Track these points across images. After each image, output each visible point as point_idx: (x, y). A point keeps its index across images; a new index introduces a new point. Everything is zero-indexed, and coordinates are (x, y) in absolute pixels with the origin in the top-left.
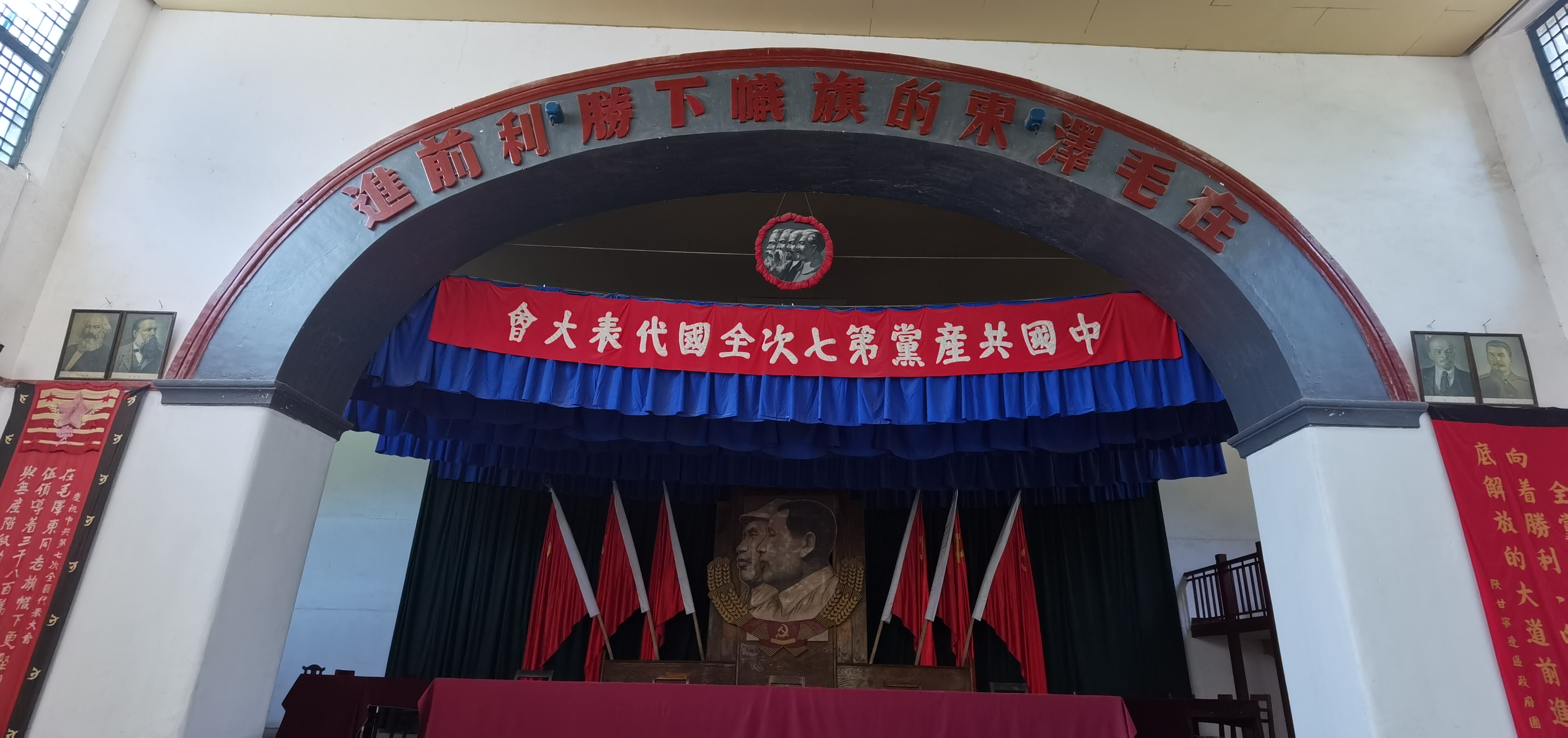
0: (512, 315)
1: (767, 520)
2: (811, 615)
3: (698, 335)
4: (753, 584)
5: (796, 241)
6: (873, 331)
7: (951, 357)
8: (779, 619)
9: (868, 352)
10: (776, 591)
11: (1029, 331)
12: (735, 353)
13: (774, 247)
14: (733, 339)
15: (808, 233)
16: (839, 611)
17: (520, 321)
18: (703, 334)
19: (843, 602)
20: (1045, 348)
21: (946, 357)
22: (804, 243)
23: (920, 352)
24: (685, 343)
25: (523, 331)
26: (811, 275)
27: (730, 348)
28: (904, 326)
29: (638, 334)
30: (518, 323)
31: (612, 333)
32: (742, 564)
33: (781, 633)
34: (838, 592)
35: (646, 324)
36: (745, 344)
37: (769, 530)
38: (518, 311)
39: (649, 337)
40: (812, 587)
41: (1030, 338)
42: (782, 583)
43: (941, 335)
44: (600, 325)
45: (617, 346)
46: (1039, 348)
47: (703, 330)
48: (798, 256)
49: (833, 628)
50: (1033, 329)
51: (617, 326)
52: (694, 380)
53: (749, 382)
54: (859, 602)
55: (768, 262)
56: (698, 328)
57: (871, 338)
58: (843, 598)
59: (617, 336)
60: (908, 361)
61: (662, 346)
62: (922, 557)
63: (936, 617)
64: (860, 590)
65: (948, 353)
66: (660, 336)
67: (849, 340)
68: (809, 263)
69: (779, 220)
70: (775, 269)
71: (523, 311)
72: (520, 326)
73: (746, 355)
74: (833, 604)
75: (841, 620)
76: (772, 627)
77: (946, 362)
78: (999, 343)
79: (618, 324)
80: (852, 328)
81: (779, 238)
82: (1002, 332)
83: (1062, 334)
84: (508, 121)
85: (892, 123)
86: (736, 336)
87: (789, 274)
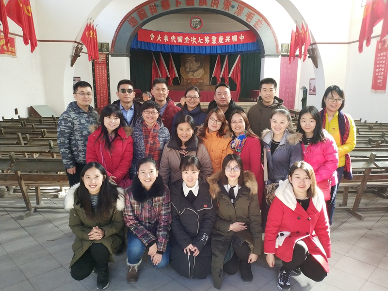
1: (191, 59)
4: (189, 72)
5: (196, 21)
7: (221, 42)
8: (194, 78)
15: (198, 20)
18: (181, 39)
22: (198, 22)
23: (216, 41)
26: (199, 27)
27: (186, 41)
28: (214, 36)
32: (186, 68)
34: (204, 73)
37: (191, 61)
39: (173, 39)
40: (200, 72)
42: (194, 72)
43: (220, 38)
44: (165, 37)
46: (234, 40)
48: (197, 24)
49: (203, 79)
50: (234, 37)
52: (181, 47)
53: (189, 47)
54: (208, 74)
57: (208, 39)
59: (168, 39)
60: (214, 43)
61: (175, 41)
62: (220, 66)
63: (222, 77)
68: (199, 25)
69: (194, 18)
70: (193, 26)
72: (152, 37)
73: (189, 42)
78: (228, 39)
80: (205, 37)
81: (194, 21)
82: (229, 37)
83: (238, 38)
84: (150, 6)
85: (211, 6)
86: (187, 39)
87: (196, 27)
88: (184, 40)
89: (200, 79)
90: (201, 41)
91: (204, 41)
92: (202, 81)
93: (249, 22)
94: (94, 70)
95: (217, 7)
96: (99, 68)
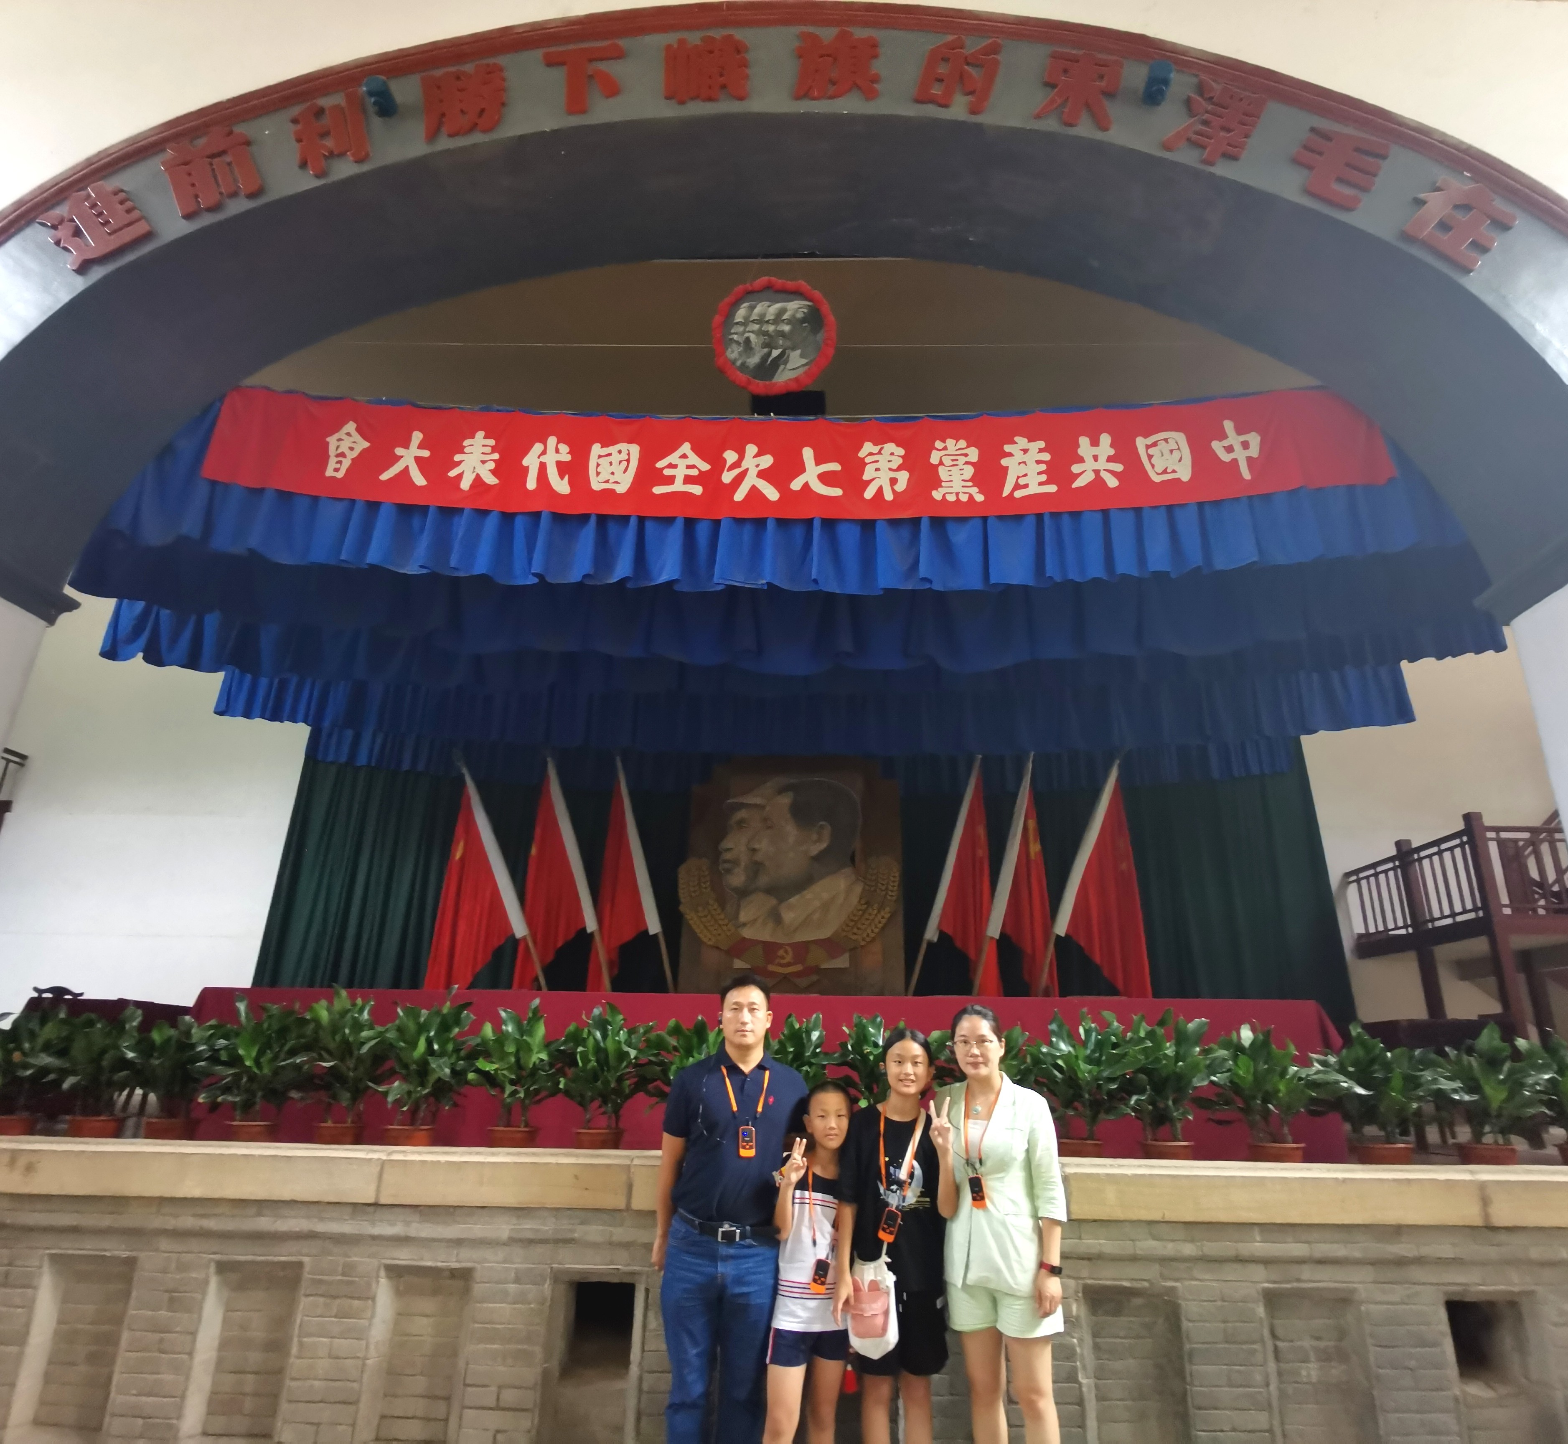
0: (332, 440)
1: (761, 807)
2: (825, 933)
3: (620, 462)
5: (778, 319)
6: (901, 451)
7: (1026, 486)
8: (780, 939)
9: (894, 481)
10: (773, 901)
11: (1148, 447)
12: (678, 486)
13: (741, 329)
14: (675, 466)
15: (795, 307)
16: (863, 927)
17: (344, 448)
18: (628, 461)
19: (870, 914)
20: (1174, 471)
21: (1017, 487)
22: (789, 322)
23: (975, 480)
24: (598, 474)
25: (346, 463)
26: (801, 371)
27: (671, 480)
28: (950, 442)
29: (525, 462)
30: (339, 451)
31: (483, 462)
32: (726, 866)
33: (783, 958)
34: (863, 902)
35: (538, 447)
36: (694, 472)
37: (765, 820)
38: (341, 434)
39: (543, 467)
40: (826, 896)
41: (1150, 457)
42: (784, 890)
43: (1010, 455)
44: (466, 450)
45: (491, 480)
46: (1165, 472)
47: (629, 454)
48: (781, 342)
49: (854, 950)
50: (1155, 444)
51: (493, 451)
52: (612, 529)
53: (702, 532)
54: (893, 915)
55: (733, 353)
56: (620, 452)
57: (897, 462)
58: (870, 910)
59: (492, 465)
60: (957, 494)
61: (562, 478)
62: (982, 852)
63: (1002, 934)
64: (894, 898)
65: (1022, 482)
66: (559, 464)
67: (862, 464)
68: (798, 352)
69: (750, 288)
70: (743, 364)
71: (348, 434)
72: (343, 455)
73: (697, 490)
74: (856, 919)
75: (868, 939)
76: (770, 949)
77: (1018, 494)
78: (1102, 464)
79: (494, 449)
80: (868, 447)
81: (750, 315)
82: (1104, 447)
83: (1202, 455)
84: (307, 118)
85: (922, 98)
86: (683, 462)
87: (766, 370)
88: (648, 475)
91: (851, 478)
92: (842, 962)
95: (974, 110)
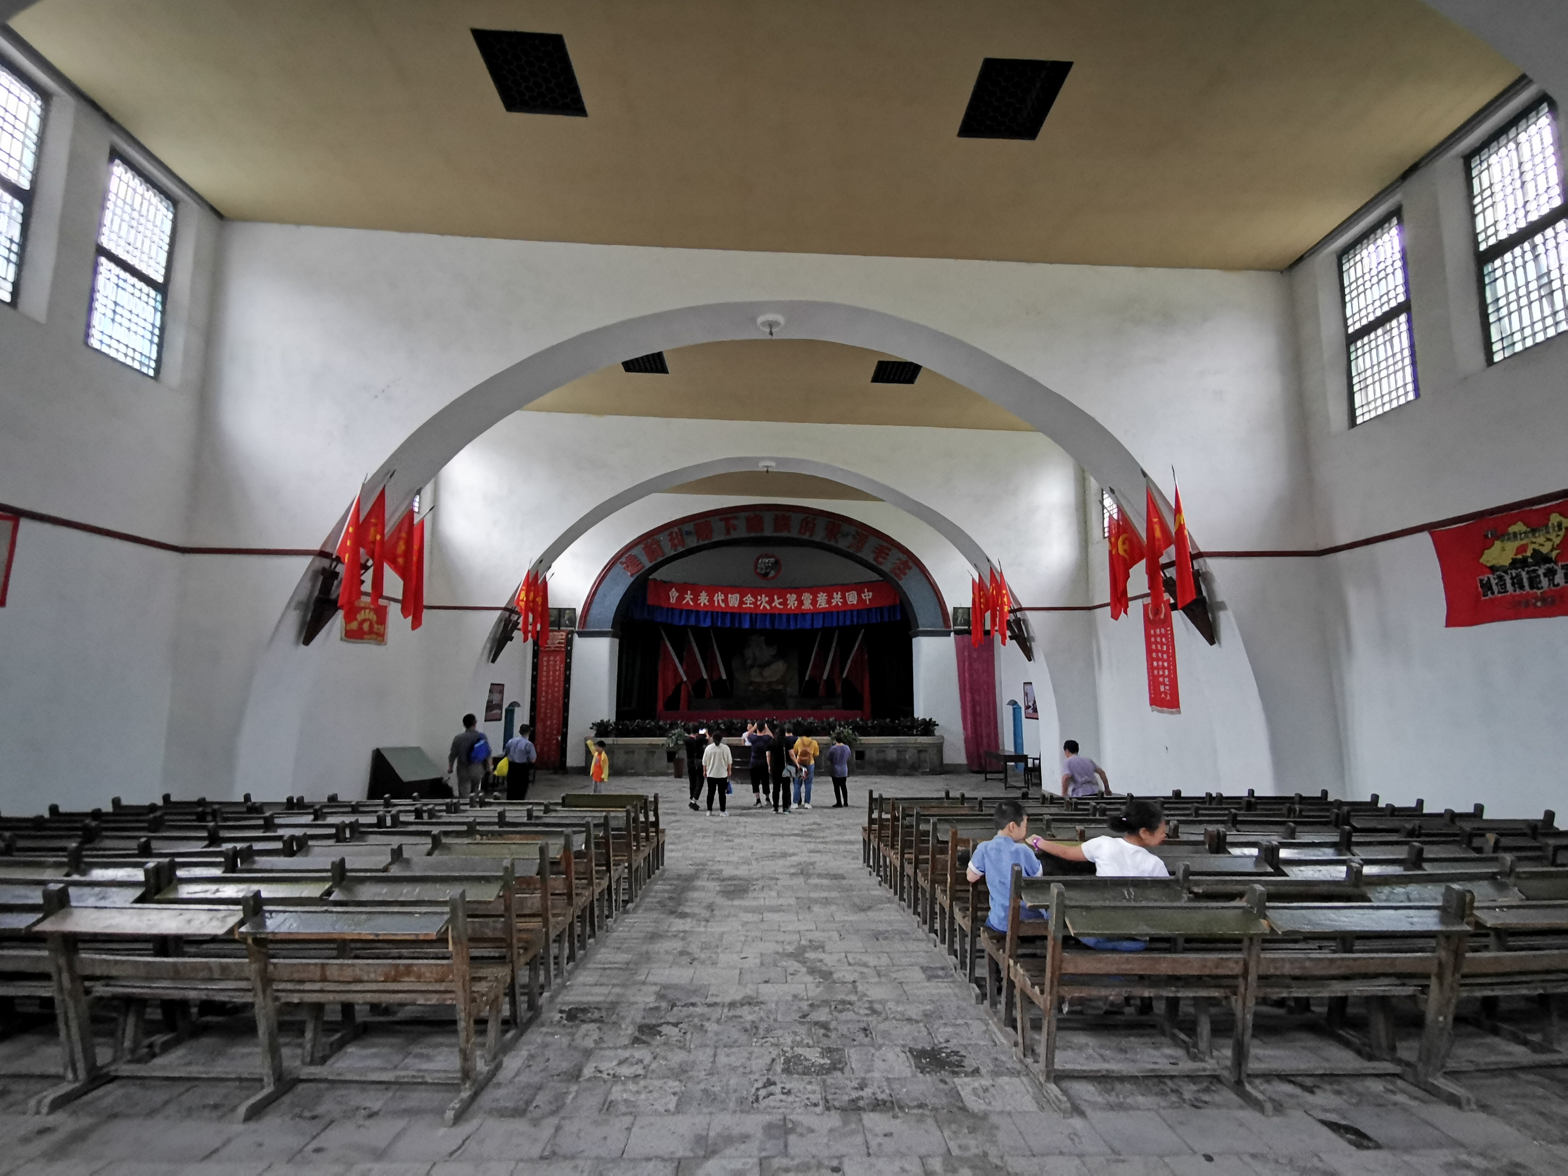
0: (670, 594)
3: (735, 599)
4: (752, 666)
5: (769, 563)
6: (796, 596)
8: (763, 681)
9: (794, 604)
10: (761, 670)
11: (848, 595)
12: (748, 605)
13: (760, 565)
14: (747, 600)
15: (772, 560)
21: (820, 606)
22: (771, 564)
23: (811, 604)
24: (731, 602)
25: (675, 600)
26: (774, 574)
28: (806, 594)
29: (714, 599)
30: (673, 596)
32: (746, 659)
34: (787, 669)
35: (717, 595)
36: (751, 602)
39: (718, 600)
40: (775, 668)
41: (848, 598)
42: (763, 666)
43: (819, 597)
44: (701, 596)
45: (707, 604)
46: (851, 602)
47: (737, 597)
48: (769, 569)
51: (707, 596)
52: (734, 616)
53: (754, 616)
55: (759, 571)
57: (795, 599)
59: (707, 600)
60: (807, 607)
61: (723, 604)
63: (827, 678)
66: (722, 599)
67: (787, 600)
68: (773, 571)
69: (762, 556)
70: (761, 573)
71: (673, 591)
73: (752, 606)
78: (838, 600)
80: (789, 596)
81: (762, 562)
82: (839, 596)
83: (859, 596)
84: (671, 534)
85: (800, 533)
86: (749, 599)
87: (766, 575)
88: (742, 602)
89: (778, 682)
90: (780, 604)
91: (785, 603)
92: (780, 687)
93: (881, 564)
94: (535, 667)
95: (811, 536)
96: (548, 661)
